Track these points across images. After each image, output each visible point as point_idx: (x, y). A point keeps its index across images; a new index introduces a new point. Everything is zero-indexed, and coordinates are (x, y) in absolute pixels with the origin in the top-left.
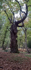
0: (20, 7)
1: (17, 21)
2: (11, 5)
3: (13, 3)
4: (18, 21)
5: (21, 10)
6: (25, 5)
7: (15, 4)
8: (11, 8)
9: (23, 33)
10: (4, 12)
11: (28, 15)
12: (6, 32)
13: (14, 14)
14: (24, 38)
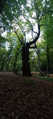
0: (32, 26)
1: (28, 42)
2: (21, 25)
3: (23, 23)
4: (30, 42)
5: (33, 30)
6: (37, 24)
7: (26, 23)
8: (22, 28)
9: (35, 54)
10: (14, 33)
11: (40, 35)
12: (17, 54)
13: (25, 35)
14: (37, 60)
